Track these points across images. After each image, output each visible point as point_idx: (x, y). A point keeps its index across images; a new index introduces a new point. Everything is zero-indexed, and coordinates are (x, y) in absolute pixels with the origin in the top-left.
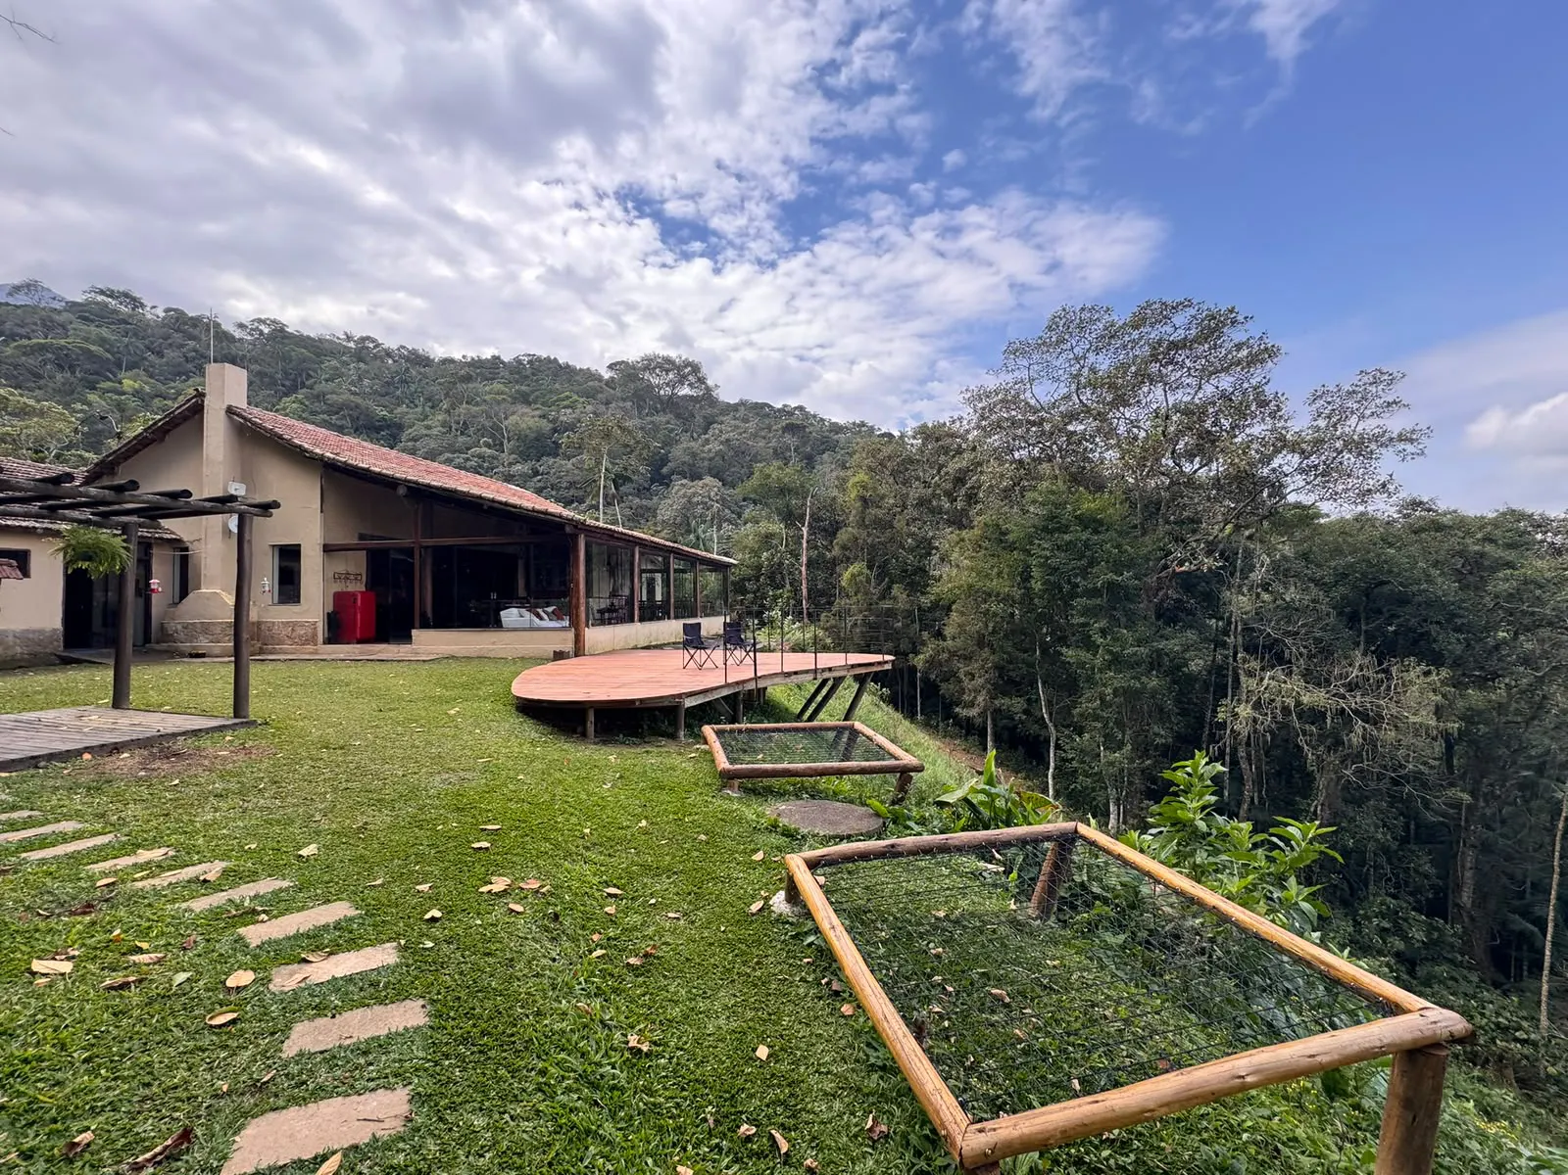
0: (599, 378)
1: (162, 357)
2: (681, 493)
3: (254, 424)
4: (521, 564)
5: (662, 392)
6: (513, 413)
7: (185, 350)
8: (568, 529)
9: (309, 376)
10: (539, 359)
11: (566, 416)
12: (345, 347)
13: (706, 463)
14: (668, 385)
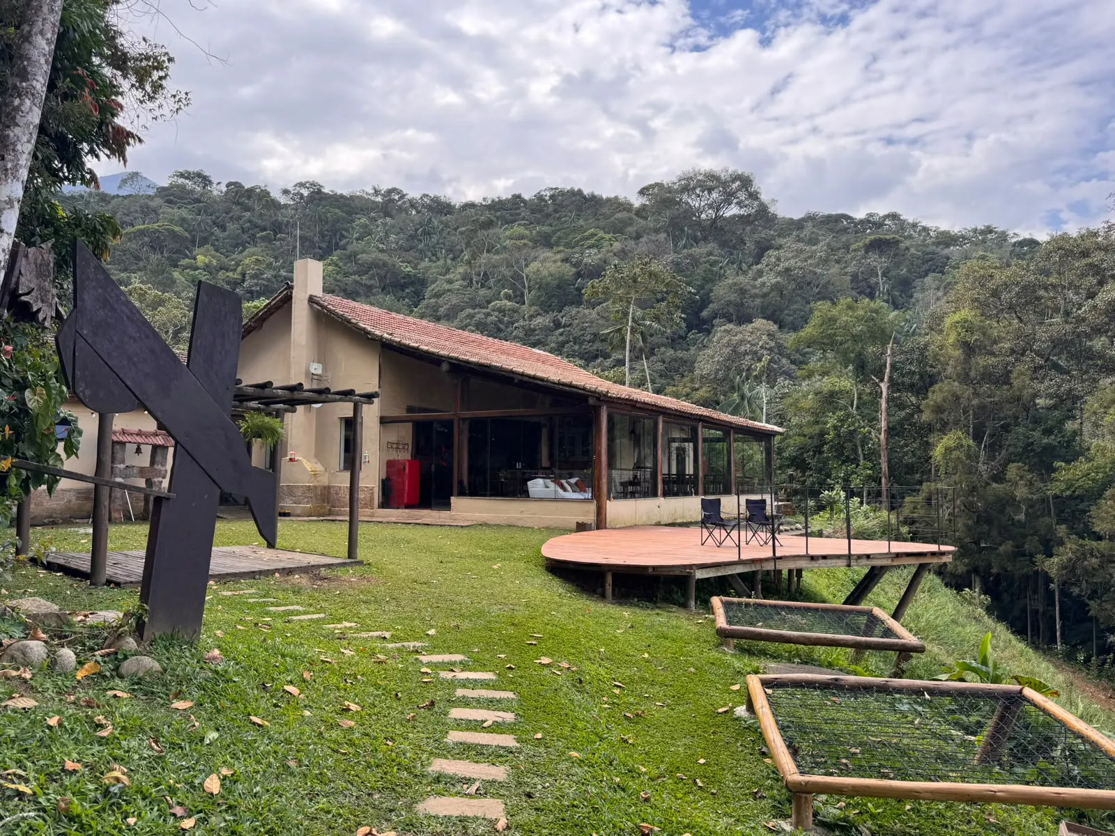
0: (627, 207)
1: (225, 230)
2: (725, 341)
3: (329, 311)
4: (545, 432)
5: (703, 216)
6: (535, 259)
7: (241, 222)
8: (591, 401)
9: (343, 237)
10: (562, 193)
11: (591, 257)
12: (374, 202)
13: (758, 301)
14: (710, 206)
